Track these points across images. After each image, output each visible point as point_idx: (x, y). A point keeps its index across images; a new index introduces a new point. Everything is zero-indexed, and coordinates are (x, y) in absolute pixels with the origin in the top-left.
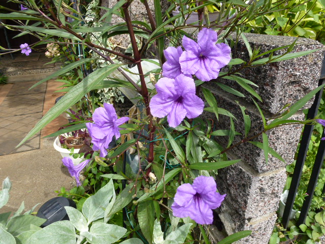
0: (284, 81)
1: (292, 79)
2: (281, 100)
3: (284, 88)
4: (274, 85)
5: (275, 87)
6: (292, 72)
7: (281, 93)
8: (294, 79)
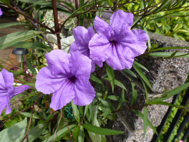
0: (165, 70)
1: (171, 69)
2: (160, 83)
3: (165, 74)
4: (157, 71)
5: (159, 73)
6: (173, 65)
7: (162, 78)
8: (173, 70)
